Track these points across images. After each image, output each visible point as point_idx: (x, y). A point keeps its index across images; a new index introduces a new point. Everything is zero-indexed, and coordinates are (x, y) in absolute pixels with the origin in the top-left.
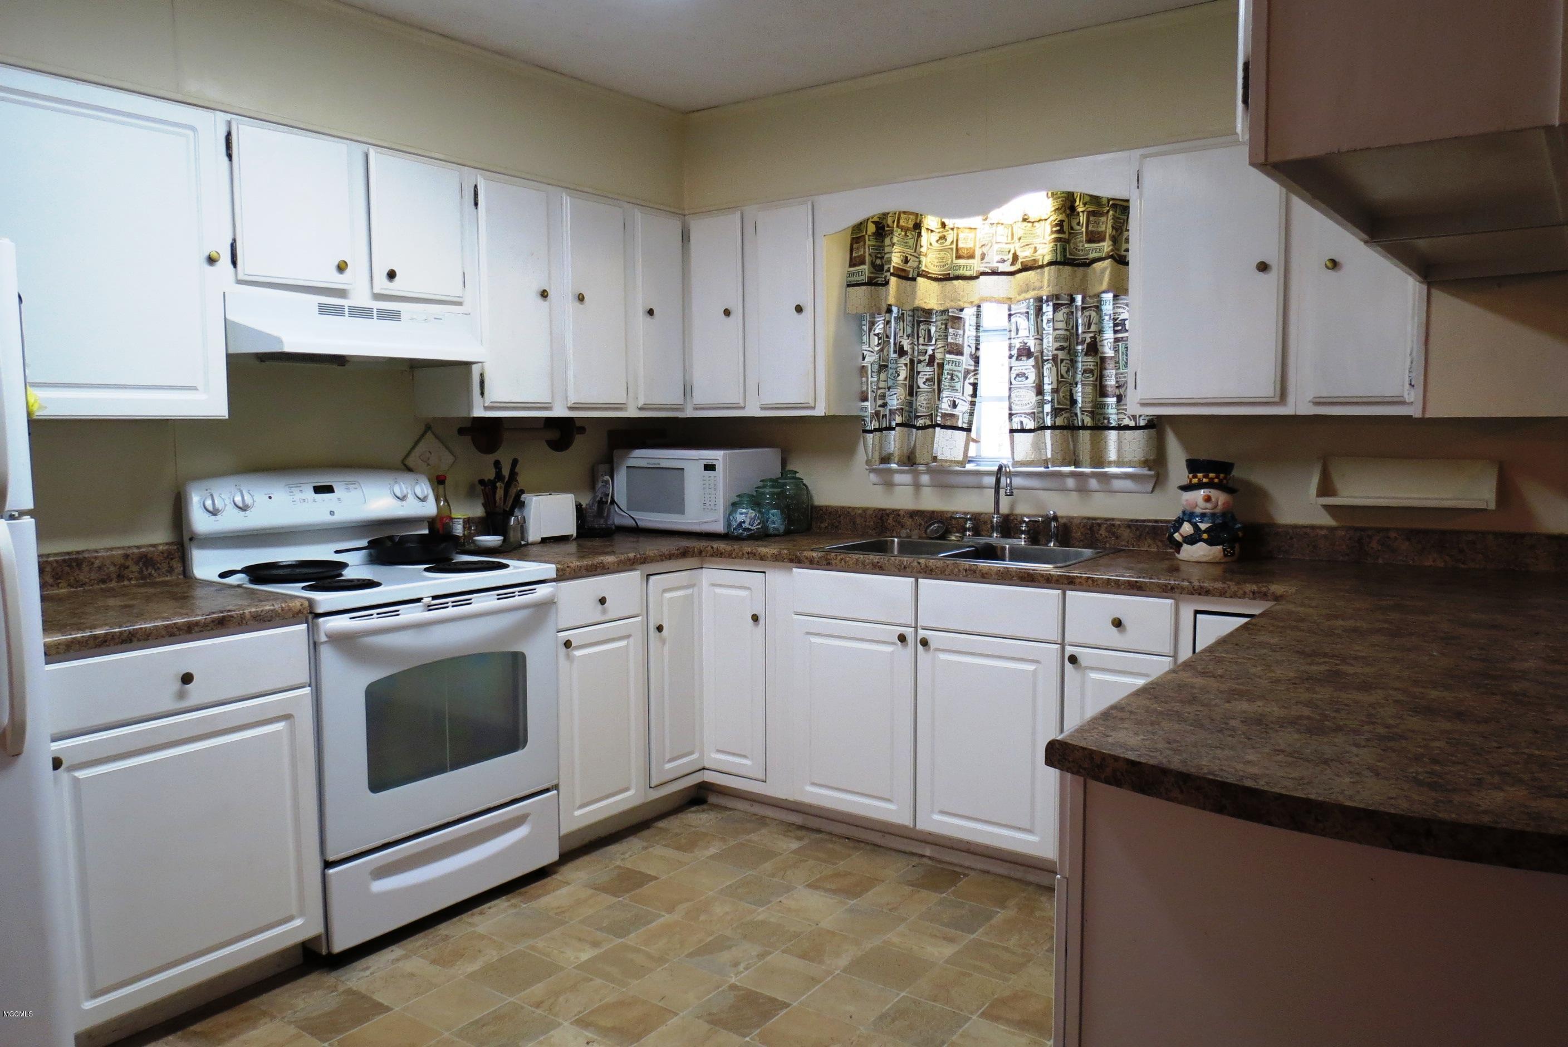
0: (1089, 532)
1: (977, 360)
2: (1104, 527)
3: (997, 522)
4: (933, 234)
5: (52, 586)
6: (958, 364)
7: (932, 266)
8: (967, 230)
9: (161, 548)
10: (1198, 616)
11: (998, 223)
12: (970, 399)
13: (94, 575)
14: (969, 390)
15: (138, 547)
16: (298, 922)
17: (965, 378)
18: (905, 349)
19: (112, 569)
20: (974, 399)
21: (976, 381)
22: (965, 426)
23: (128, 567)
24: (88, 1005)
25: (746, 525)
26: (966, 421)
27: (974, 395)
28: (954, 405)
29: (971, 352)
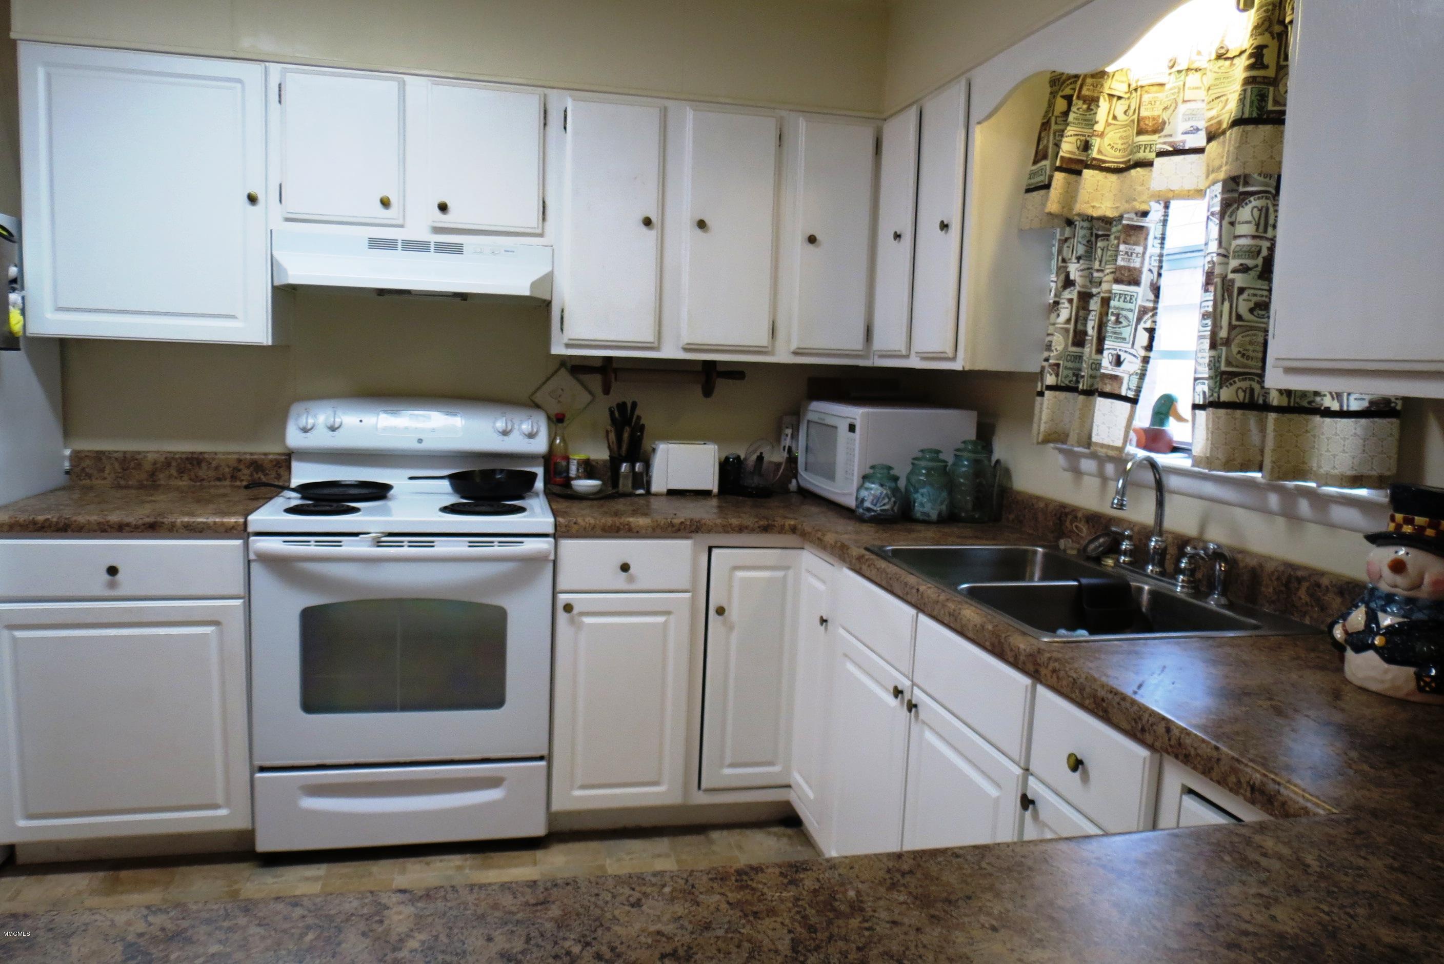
0: (1283, 588)
1: (1156, 290)
2: (1305, 585)
3: (1155, 547)
4: (1120, 102)
5: (176, 478)
6: (1130, 299)
7: (1112, 152)
8: (1155, 88)
9: (271, 457)
11: (1188, 70)
12: (1143, 353)
13: (211, 473)
14: (1143, 338)
15: (252, 454)
16: (223, 812)
17: (1139, 320)
18: (1072, 277)
19: (227, 470)
20: (1147, 354)
21: (1153, 326)
22: (1131, 394)
23: (240, 470)
24: (22, 823)
25: (867, 504)
26: (1133, 386)
27: (1149, 347)
28: (1118, 362)
29: (1152, 280)
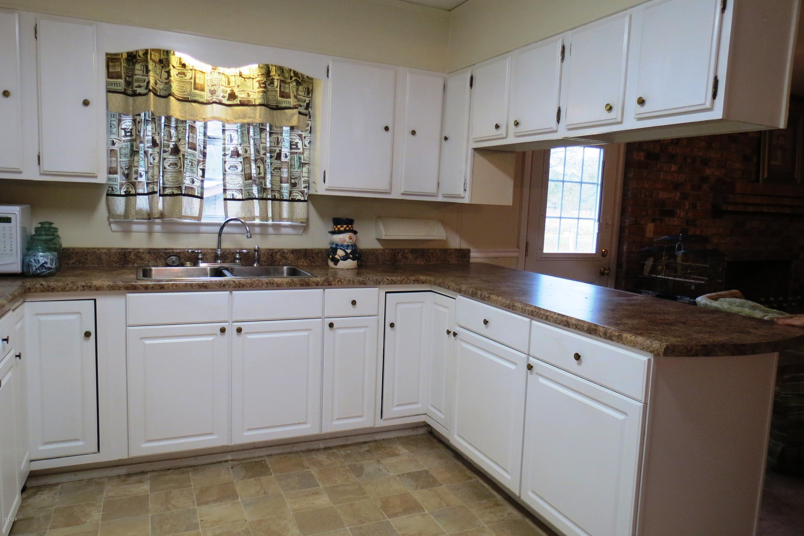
0: (270, 257)
1: (204, 155)
2: (278, 254)
3: (220, 253)
4: (175, 69)
6: (194, 155)
7: (175, 91)
8: (200, 73)
10: (387, 294)
11: (223, 74)
12: (201, 178)
14: (200, 173)
17: (198, 165)
18: (157, 142)
20: (203, 179)
21: (204, 168)
22: (199, 195)
25: (49, 265)
26: (199, 192)
27: (203, 176)
28: (193, 182)
29: (201, 150)
